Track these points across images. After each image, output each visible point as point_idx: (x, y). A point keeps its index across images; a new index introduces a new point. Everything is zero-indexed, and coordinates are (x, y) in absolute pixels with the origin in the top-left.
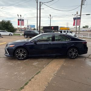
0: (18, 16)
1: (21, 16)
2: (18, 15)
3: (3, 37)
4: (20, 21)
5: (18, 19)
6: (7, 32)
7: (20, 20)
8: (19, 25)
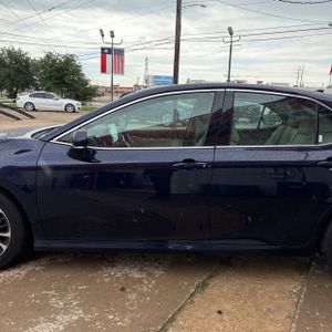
0: (103, 35)
1: (112, 36)
2: (101, 31)
3: (32, 117)
4: (109, 57)
5: (103, 49)
6: (56, 96)
7: (110, 51)
8: (104, 70)
